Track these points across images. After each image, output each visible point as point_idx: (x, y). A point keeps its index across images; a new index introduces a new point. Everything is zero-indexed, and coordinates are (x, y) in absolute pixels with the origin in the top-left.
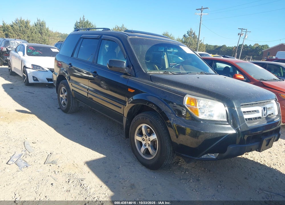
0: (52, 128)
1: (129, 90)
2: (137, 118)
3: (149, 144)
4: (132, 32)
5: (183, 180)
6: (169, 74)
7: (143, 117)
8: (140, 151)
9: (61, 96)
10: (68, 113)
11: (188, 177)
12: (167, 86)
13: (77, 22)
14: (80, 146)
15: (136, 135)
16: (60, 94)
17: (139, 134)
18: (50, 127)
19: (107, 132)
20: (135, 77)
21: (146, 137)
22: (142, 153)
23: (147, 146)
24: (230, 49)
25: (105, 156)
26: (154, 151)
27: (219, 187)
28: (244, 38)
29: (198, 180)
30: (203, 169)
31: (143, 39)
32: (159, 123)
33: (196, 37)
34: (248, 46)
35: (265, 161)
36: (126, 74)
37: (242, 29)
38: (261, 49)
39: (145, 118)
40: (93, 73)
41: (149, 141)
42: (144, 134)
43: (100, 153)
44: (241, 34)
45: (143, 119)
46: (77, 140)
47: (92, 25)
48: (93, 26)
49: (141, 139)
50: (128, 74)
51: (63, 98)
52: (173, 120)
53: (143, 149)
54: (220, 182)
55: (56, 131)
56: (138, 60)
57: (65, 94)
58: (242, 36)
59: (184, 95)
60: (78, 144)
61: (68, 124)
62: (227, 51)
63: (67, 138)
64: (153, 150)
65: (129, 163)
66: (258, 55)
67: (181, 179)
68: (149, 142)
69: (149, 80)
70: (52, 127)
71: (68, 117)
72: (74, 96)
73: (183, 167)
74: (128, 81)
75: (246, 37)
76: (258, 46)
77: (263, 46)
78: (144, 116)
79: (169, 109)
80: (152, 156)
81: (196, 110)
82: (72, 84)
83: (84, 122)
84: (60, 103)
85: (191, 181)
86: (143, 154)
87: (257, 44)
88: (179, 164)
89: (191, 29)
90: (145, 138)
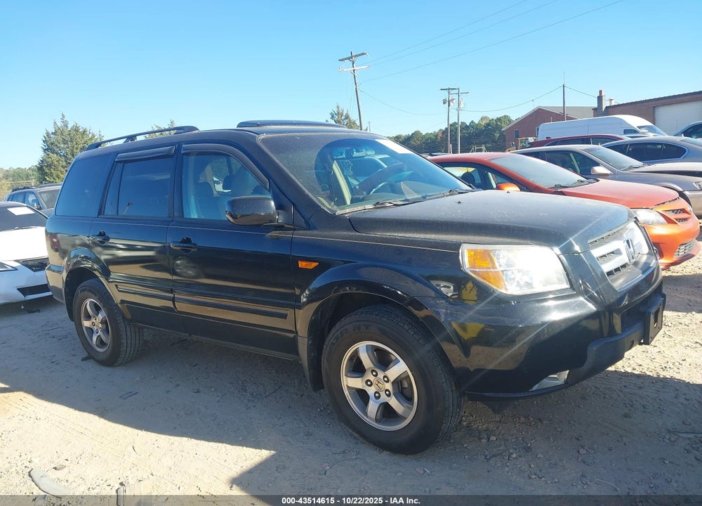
0: (92, 415)
1: (302, 264)
2: (339, 332)
3: (387, 390)
4: (258, 125)
5: (493, 459)
6: (386, 207)
7: (358, 323)
8: (366, 414)
9: (86, 324)
10: (119, 365)
11: (501, 448)
12: (400, 235)
13: (48, 134)
14: (194, 441)
15: (344, 377)
16: (82, 319)
17: (353, 371)
18: (86, 415)
19: (246, 391)
20: (309, 229)
21: (374, 373)
22: (371, 419)
23: (384, 398)
24: (431, 138)
25: (273, 452)
26: (407, 404)
27: (582, 451)
28: (458, 109)
29: (528, 449)
30: (522, 419)
31: (293, 137)
32: (407, 328)
33: (354, 123)
34: (468, 124)
35: (641, 365)
36: (280, 227)
37: (449, 89)
38: (498, 128)
39: (364, 325)
40: (181, 242)
41: (388, 381)
42: (369, 369)
43: (256, 448)
44: (449, 101)
45: (359, 329)
46: (175, 428)
47: (90, 136)
48: (93, 136)
49: (362, 381)
50: (286, 226)
51: (95, 328)
52: (446, 314)
53: (373, 407)
54: (578, 439)
55: (105, 419)
56: (303, 188)
57: (100, 317)
58: (451, 104)
59: (457, 246)
60: (185, 439)
61: (131, 394)
62: (426, 144)
63: (147, 430)
64: (403, 403)
65: (344, 452)
66: (494, 141)
67: (488, 457)
68: (389, 386)
69: (348, 230)
70: (90, 412)
71: (122, 377)
72: (129, 316)
73: (476, 426)
74: (291, 242)
75: (462, 106)
76: (488, 122)
77: (499, 119)
78: (358, 321)
79: (427, 288)
80: (405, 418)
81: (497, 277)
82: (116, 286)
83: (171, 378)
84: (86, 344)
85: (514, 456)
86: (377, 420)
87: (486, 118)
88: (465, 423)
89: (338, 107)
90: (372, 378)
